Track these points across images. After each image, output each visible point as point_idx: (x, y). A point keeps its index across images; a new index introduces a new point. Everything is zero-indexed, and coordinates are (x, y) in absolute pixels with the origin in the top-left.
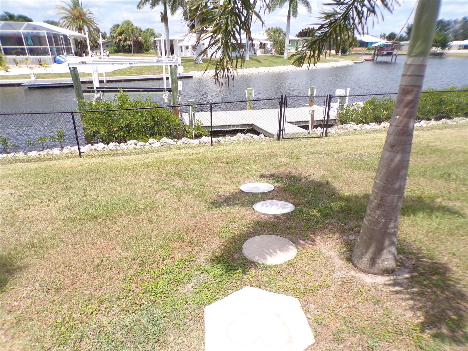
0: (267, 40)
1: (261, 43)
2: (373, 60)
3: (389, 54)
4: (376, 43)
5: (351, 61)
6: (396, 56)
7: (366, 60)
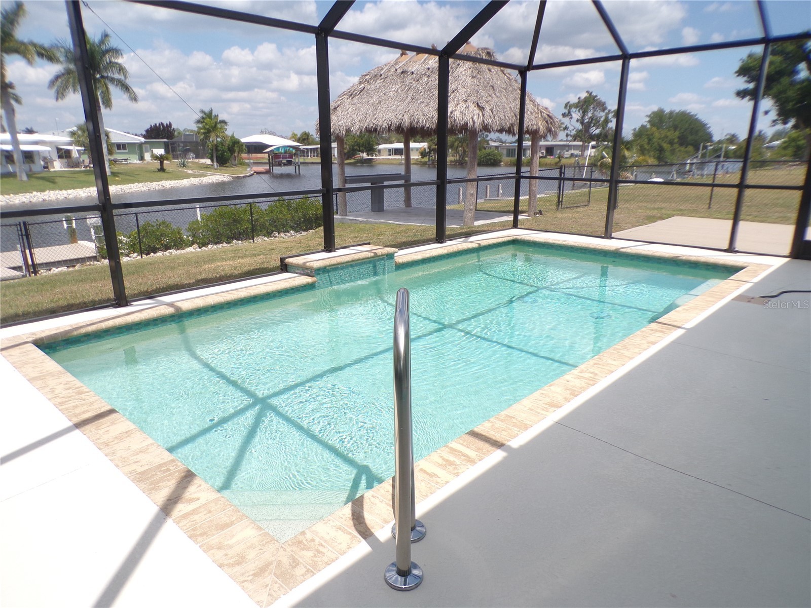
0: (70, 144)
1: (59, 150)
2: (267, 172)
3: (289, 163)
4: (272, 146)
5: (226, 175)
6: (298, 165)
7: (258, 173)
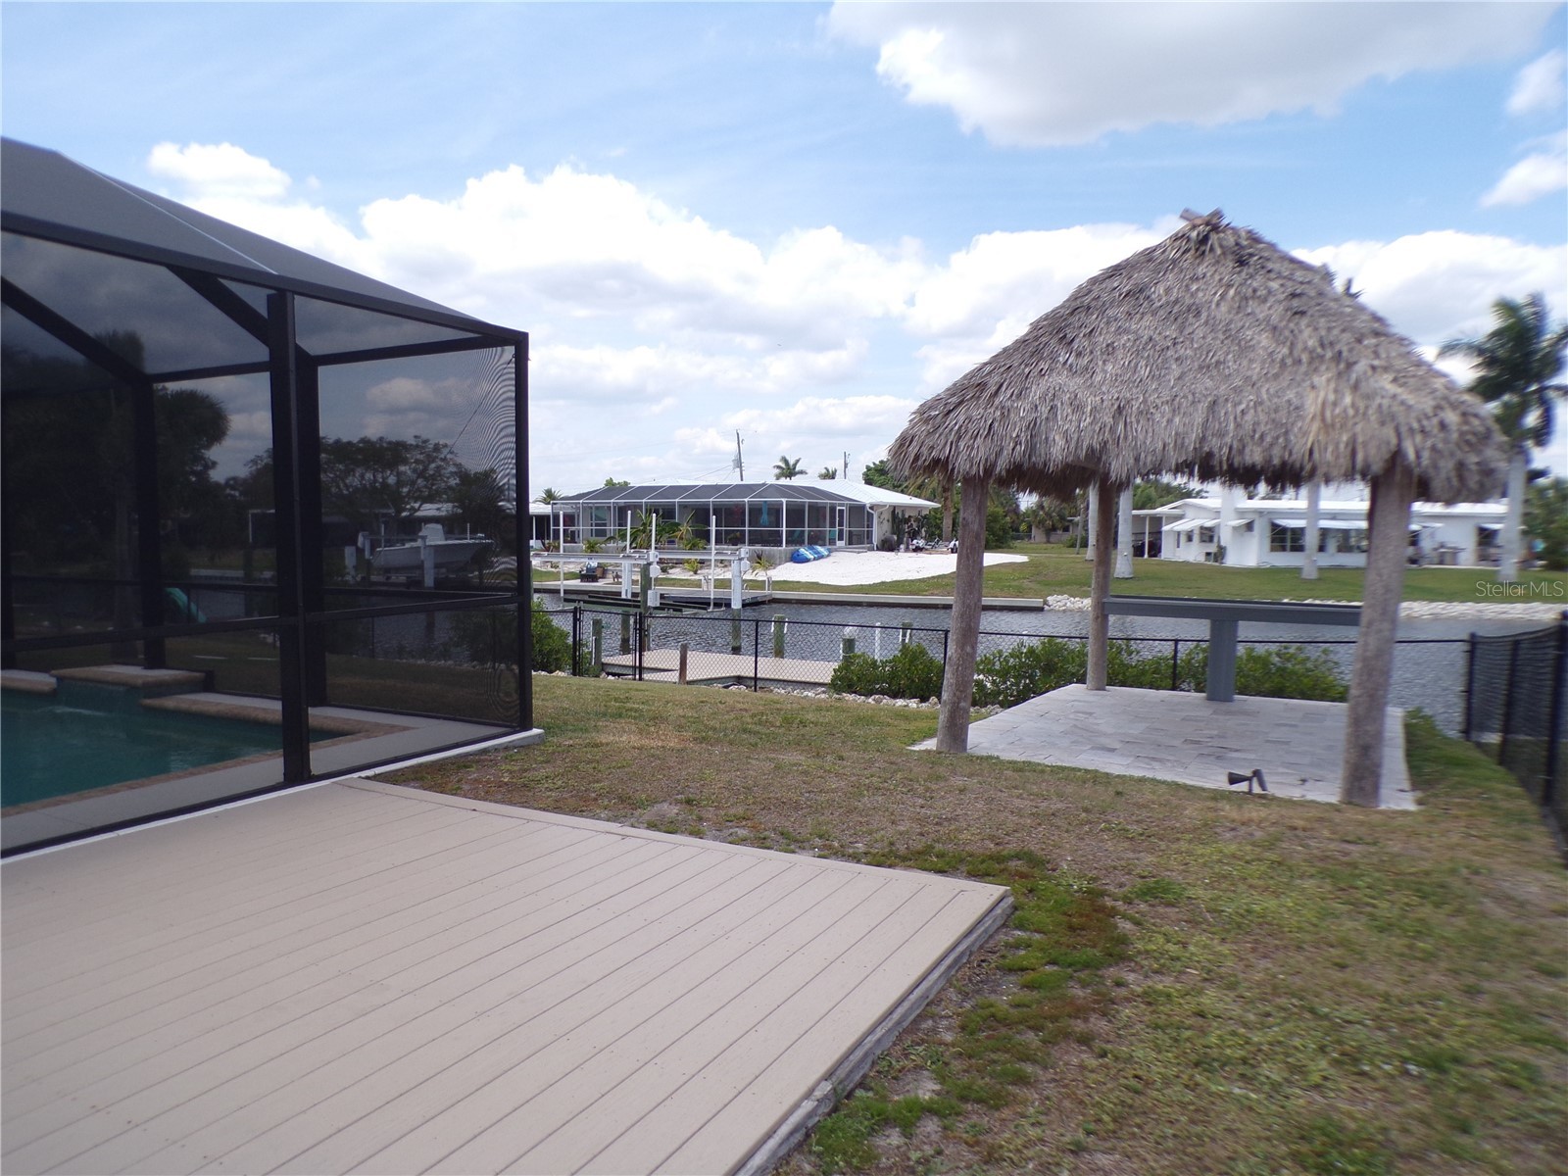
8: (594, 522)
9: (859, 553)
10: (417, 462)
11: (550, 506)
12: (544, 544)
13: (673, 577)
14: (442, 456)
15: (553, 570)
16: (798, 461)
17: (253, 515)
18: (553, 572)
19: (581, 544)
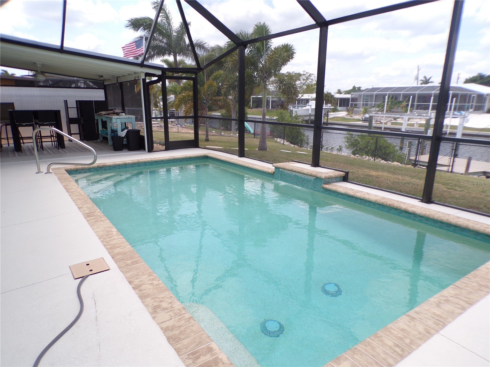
8: (365, 101)
9: (480, 114)
10: (304, 80)
11: (350, 95)
12: (347, 109)
13: (399, 122)
14: (311, 78)
15: (351, 118)
16: (430, 78)
17: (253, 98)
18: (351, 119)
19: (361, 109)
